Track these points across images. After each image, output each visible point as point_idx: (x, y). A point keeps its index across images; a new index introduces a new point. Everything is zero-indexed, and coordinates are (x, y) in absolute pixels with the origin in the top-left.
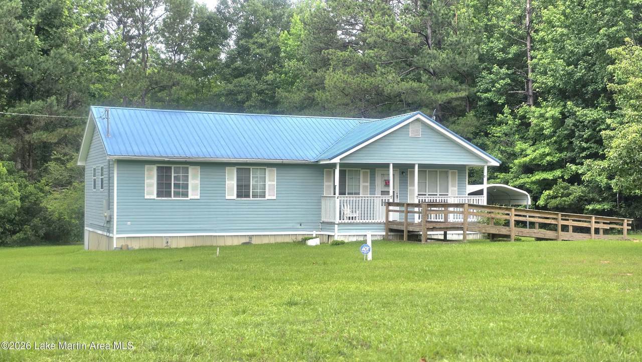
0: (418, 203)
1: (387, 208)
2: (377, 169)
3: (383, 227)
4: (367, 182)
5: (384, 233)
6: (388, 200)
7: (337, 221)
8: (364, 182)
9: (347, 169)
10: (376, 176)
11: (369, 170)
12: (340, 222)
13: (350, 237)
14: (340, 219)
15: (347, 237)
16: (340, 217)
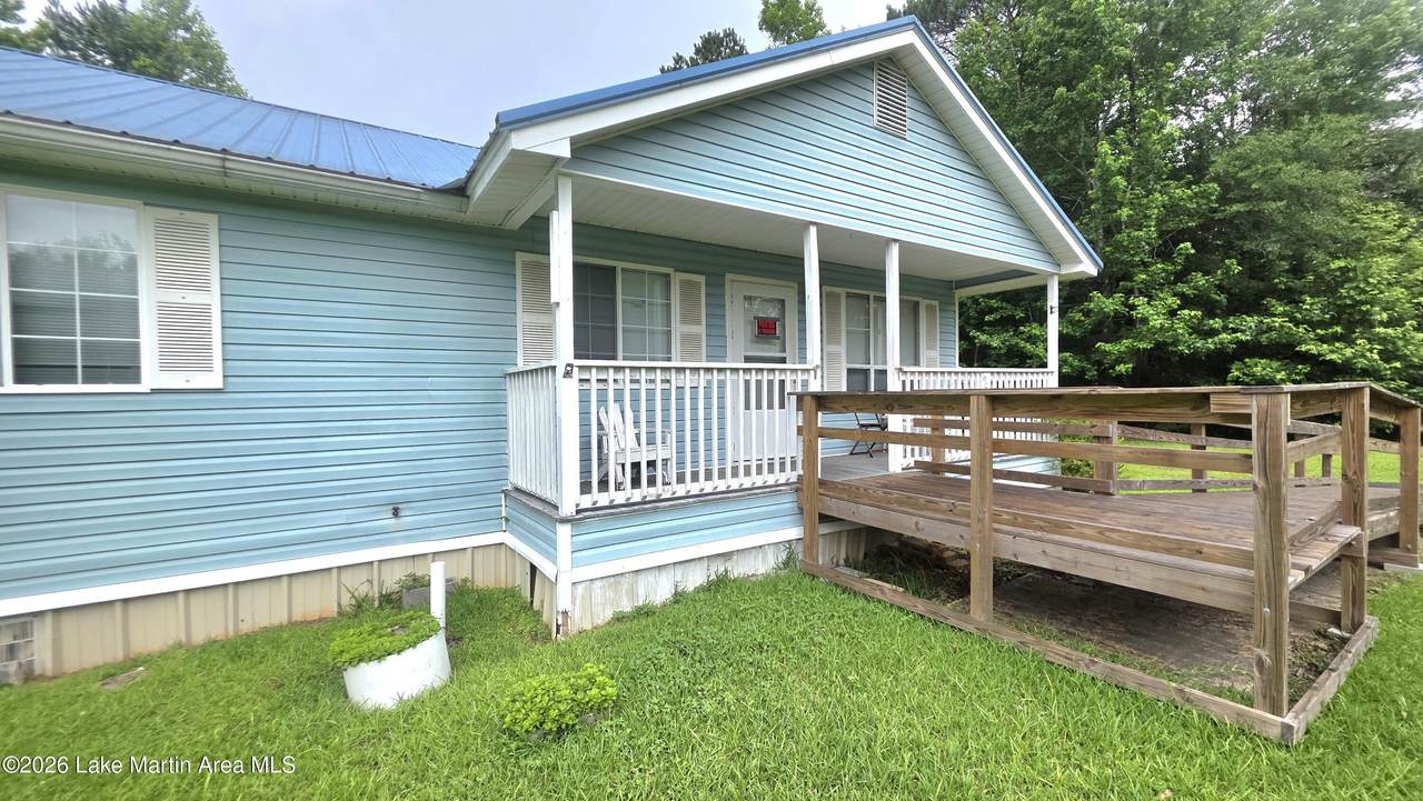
0: (900, 390)
1: (810, 420)
2: (729, 276)
3: (787, 503)
4: (698, 323)
5: (794, 533)
6: (805, 383)
7: (570, 499)
8: (684, 321)
9: (620, 265)
10: (728, 304)
11: (701, 279)
12: (586, 502)
13: (642, 577)
14: (585, 487)
15: (625, 583)
16: (585, 471)
